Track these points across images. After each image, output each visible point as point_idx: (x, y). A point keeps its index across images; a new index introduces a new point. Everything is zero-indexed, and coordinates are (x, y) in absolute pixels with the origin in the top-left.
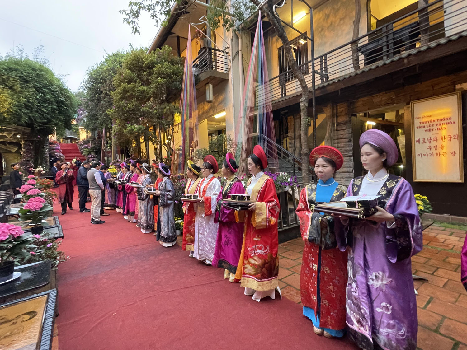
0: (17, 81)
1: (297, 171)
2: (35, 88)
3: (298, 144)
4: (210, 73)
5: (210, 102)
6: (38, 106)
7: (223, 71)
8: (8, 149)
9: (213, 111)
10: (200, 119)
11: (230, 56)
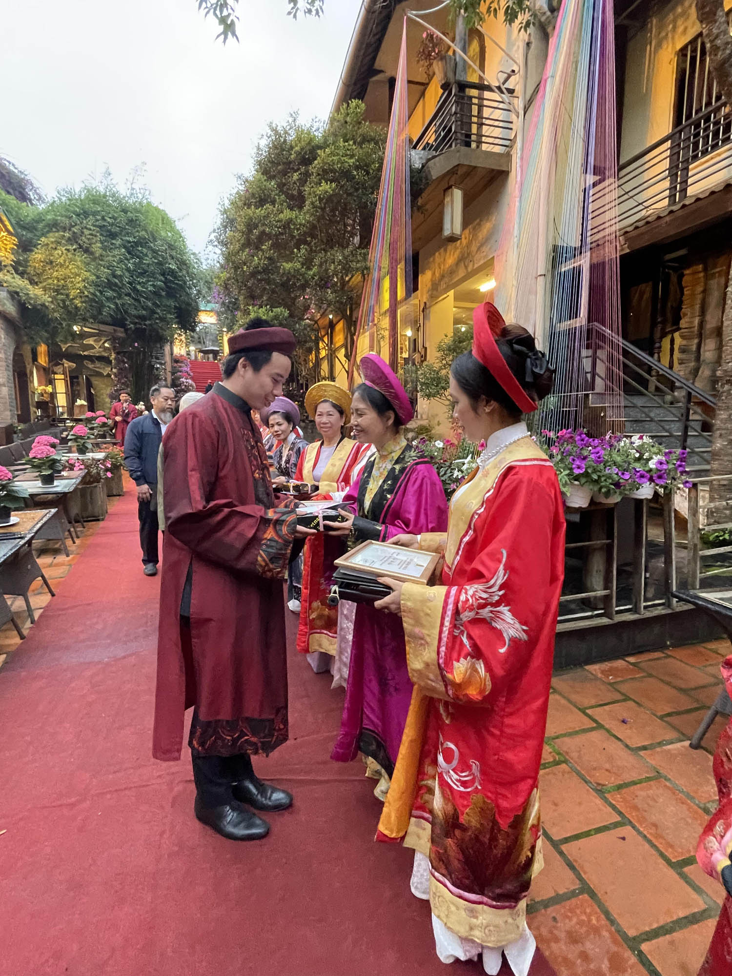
0: (96, 236)
1: (697, 434)
2: (125, 247)
3: (709, 351)
4: (455, 155)
5: (453, 239)
6: (130, 283)
7: (497, 149)
8: (97, 370)
9: (466, 267)
10: (436, 292)
11: (518, 97)
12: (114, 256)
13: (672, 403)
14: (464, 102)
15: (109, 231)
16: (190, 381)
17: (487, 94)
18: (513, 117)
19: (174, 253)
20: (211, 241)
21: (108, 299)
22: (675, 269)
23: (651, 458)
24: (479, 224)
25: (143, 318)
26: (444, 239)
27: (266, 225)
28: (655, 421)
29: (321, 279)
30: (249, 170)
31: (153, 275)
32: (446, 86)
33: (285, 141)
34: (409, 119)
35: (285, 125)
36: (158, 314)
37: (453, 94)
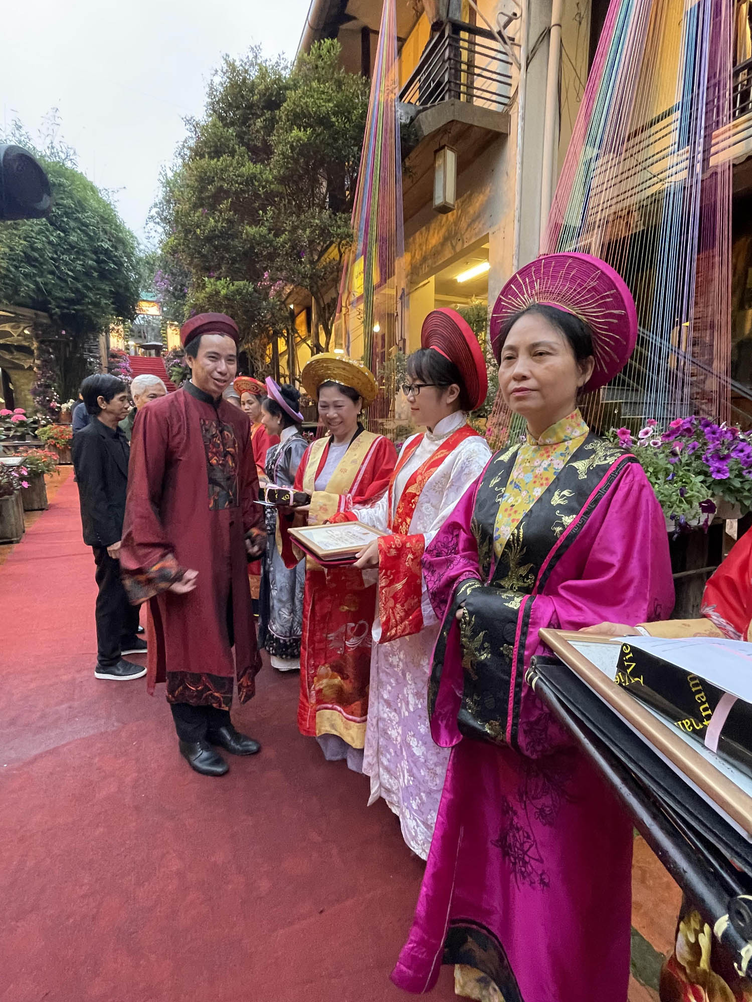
4: (448, 108)
5: (445, 209)
6: (53, 258)
7: (493, 107)
8: (16, 361)
9: (454, 247)
10: (415, 276)
11: (520, 46)
18: (514, 72)
19: (107, 228)
21: (26, 275)
24: (470, 197)
25: (71, 302)
26: (435, 210)
27: (224, 180)
29: (293, 247)
30: (202, 114)
31: (80, 252)
32: (437, 26)
35: (244, 60)
36: (90, 298)
37: (446, 35)
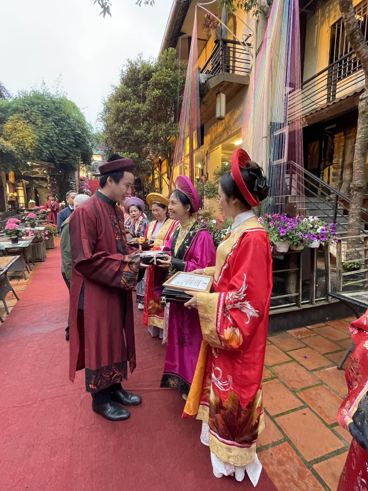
0: (39, 116)
1: (341, 216)
2: (54, 122)
3: (347, 175)
4: (222, 76)
5: (221, 119)
6: (57, 140)
7: (242, 74)
8: (40, 184)
9: (228, 133)
10: (212, 145)
11: (253, 48)
12: (48, 126)
13: (329, 201)
14: (226, 50)
15: (46, 113)
16: (88, 190)
17: (237, 46)
18: (250, 58)
19: (79, 125)
20: (99, 119)
21: (46, 148)
22: (330, 135)
23: (318, 228)
24: (234, 111)
25: (64, 158)
26: (217, 119)
27: (126, 111)
28: (321, 210)
29: (155, 138)
30: (118, 83)
31: (68, 136)
32: (217, 42)
33: (136, 68)
34: (198, 58)
35: (136, 60)
36: (72, 156)
37: (220, 45)
